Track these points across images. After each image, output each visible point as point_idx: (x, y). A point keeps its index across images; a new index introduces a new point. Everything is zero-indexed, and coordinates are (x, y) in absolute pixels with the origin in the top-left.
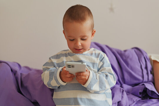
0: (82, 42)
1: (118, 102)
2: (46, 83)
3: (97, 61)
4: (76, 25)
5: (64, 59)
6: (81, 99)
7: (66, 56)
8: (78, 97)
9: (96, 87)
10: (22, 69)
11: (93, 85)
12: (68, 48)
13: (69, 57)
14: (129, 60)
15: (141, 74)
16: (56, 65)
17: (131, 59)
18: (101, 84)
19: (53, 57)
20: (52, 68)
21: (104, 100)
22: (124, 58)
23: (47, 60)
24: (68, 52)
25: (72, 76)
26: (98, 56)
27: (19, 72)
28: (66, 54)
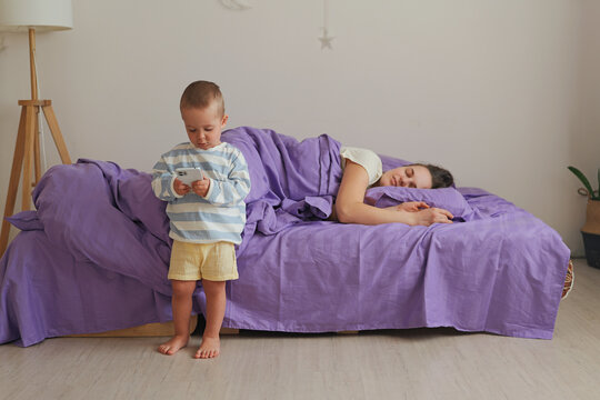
0: (207, 133)
1: (258, 222)
2: (157, 195)
3: (228, 163)
4: (196, 112)
5: (184, 159)
6: (204, 214)
7: (187, 154)
8: (200, 211)
9: (220, 199)
10: (122, 173)
11: (215, 197)
12: (188, 140)
13: (191, 156)
14: (301, 159)
15: (317, 182)
16: (171, 168)
17: (305, 157)
18: (227, 194)
19: (167, 155)
20: (165, 174)
21: (236, 215)
22: (295, 155)
23: (159, 159)
24: (189, 147)
25: (187, 188)
26: (230, 156)
27: (115, 180)
28: (186, 150)
